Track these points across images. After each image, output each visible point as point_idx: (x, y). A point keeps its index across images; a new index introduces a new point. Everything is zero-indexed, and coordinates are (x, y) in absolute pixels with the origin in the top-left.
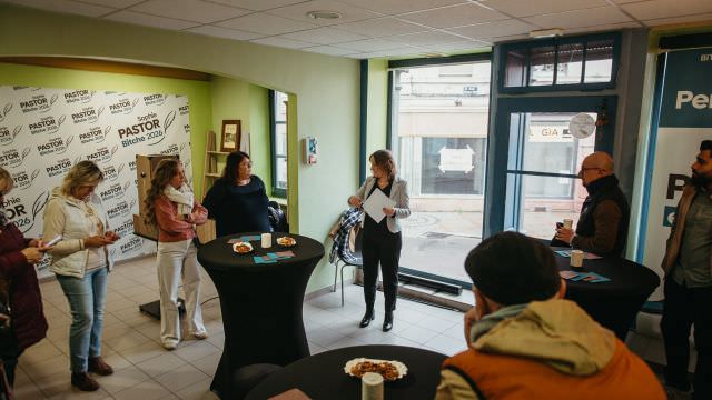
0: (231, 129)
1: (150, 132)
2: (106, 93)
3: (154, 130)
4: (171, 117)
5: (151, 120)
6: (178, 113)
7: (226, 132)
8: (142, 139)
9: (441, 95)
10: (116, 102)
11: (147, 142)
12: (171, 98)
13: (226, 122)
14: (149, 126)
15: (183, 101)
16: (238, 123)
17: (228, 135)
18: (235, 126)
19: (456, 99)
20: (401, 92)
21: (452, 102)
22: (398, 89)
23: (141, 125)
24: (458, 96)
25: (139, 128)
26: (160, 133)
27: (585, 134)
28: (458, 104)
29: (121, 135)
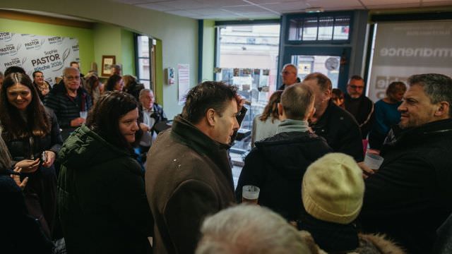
0: (109, 62)
1: (53, 62)
2: (22, 35)
3: (56, 61)
4: (67, 53)
5: (54, 54)
6: (72, 50)
7: (105, 63)
8: (48, 67)
9: (233, 43)
10: (30, 41)
11: (51, 69)
12: (67, 39)
13: (104, 57)
14: (52, 58)
15: (75, 42)
16: (114, 58)
17: (106, 65)
18: (111, 60)
19: (242, 46)
20: (222, 41)
21: (240, 47)
22: (220, 39)
23: (47, 57)
24: (244, 44)
25: (46, 59)
26: (60, 63)
27: (333, 68)
28: (244, 49)
29: (33, 64)
